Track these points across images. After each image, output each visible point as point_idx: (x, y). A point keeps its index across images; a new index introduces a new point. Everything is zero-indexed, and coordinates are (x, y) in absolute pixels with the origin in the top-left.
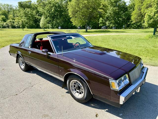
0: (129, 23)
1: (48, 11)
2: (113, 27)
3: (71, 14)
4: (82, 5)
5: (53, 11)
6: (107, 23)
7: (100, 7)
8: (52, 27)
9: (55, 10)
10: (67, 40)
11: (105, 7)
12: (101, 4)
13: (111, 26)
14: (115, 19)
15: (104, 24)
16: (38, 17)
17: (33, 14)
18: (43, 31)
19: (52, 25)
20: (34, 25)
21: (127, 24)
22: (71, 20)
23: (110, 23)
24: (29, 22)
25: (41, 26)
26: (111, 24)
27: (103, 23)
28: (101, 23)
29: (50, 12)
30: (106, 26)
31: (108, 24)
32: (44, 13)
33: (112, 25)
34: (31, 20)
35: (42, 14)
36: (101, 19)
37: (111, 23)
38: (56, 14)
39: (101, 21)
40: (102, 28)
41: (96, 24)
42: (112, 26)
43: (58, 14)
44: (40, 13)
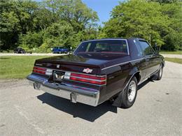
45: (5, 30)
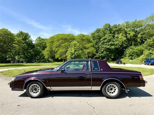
2: (23, 61)
6: (17, 57)
7: (14, 42)
12: (15, 39)
14: (24, 54)
23: (20, 57)
26: (21, 59)
31: (18, 58)
37: (21, 58)
40: (11, 62)
42: (22, 60)
45: (113, 47)
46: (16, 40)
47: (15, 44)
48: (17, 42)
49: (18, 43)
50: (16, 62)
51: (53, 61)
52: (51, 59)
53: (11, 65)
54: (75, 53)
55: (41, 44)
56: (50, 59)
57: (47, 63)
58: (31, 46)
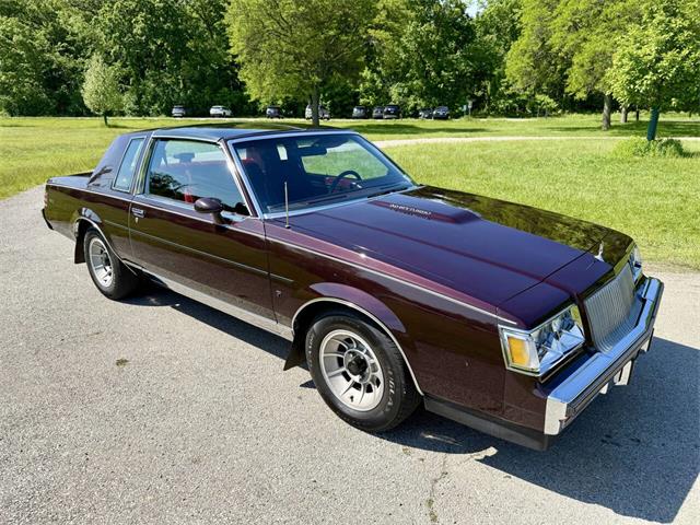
0: (480, 93)
1: (112, 32)
2: (419, 108)
3: (241, 48)
4: (294, 7)
5: (139, 32)
6: (395, 91)
7: (376, 20)
8: (136, 107)
9: (152, 28)
10: (303, 158)
11: (395, 20)
12: (380, 5)
13: (411, 104)
14: (425, 76)
15: (382, 96)
16: (62, 59)
17: (36, 43)
18: (102, 126)
19: (140, 97)
20: (45, 96)
21: (473, 97)
22: (242, 76)
23: (406, 91)
24: (18, 82)
25: (86, 103)
26: (412, 97)
27: (378, 92)
28: (366, 91)
29: (123, 35)
30: (392, 103)
31: (400, 94)
32: (94, 39)
33: (415, 100)
34: (27, 76)
35: (85, 47)
36: (366, 73)
37: (410, 92)
38: (153, 47)
39: (367, 84)
40: (374, 114)
41: (346, 96)
42: (416, 105)
43: (162, 45)
44: (72, 43)
46: (384, 8)
47: (378, 27)
48: (388, 17)
49: (390, 23)
50: (388, 112)
51: (559, 107)
52: (547, 99)
53: (368, 126)
54: (659, 60)
55: (503, 19)
56: (539, 97)
57: (528, 116)
58: (456, 33)
